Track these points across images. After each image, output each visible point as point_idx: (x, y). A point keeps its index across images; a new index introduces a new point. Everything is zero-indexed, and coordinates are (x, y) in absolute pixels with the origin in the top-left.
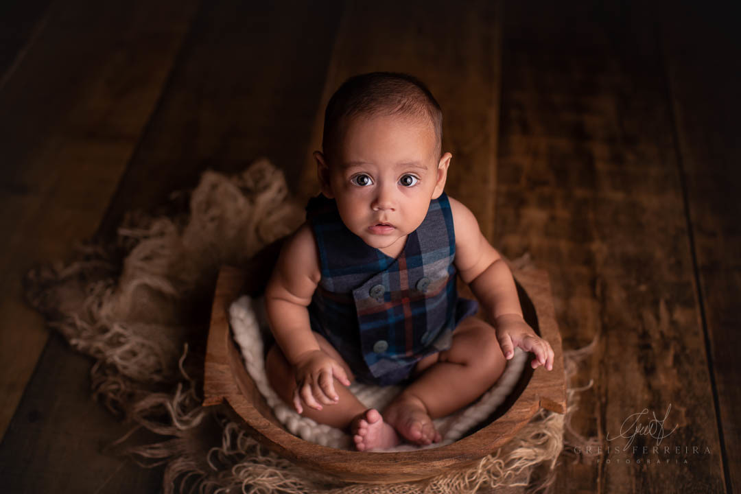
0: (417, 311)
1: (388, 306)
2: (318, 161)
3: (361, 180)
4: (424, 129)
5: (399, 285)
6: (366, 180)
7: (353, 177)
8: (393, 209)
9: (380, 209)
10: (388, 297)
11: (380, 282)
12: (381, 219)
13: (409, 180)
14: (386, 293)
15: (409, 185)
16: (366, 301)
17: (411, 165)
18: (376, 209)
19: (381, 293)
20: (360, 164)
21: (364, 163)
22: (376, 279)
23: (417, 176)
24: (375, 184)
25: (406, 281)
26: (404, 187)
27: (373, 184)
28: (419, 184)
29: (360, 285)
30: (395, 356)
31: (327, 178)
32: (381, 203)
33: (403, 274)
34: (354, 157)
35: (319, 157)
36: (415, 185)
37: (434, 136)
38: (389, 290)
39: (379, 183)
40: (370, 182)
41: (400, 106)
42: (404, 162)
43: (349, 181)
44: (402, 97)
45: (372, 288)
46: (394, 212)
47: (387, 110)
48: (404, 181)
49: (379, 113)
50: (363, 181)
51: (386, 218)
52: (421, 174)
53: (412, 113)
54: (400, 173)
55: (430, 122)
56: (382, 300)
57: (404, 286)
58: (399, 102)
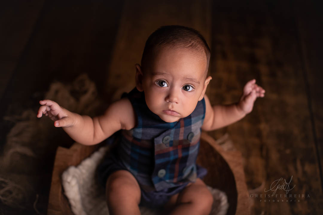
0: (185, 154)
1: (171, 149)
2: (137, 70)
3: (161, 83)
4: (202, 60)
5: (178, 137)
6: (164, 83)
7: (157, 81)
8: (177, 103)
9: (170, 101)
10: (171, 144)
11: (169, 135)
12: (170, 107)
13: (188, 88)
14: (171, 141)
15: (188, 90)
16: (160, 145)
17: (191, 80)
18: (168, 101)
19: (168, 141)
20: (163, 74)
21: (165, 74)
22: (167, 132)
23: (194, 87)
24: (169, 87)
25: (182, 135)
26: (185, 91)
27: (168, 86)
28: (194, 91)
29: (158, 136)
30: (168, 181)
31: (141, 79)
32: (171, 98)
33: (182, 130)
34: (160, 69)
35: (138, 67)
36: (191, 91)
37: (206, 65)
38: (172, 139)
39: (172, 86)
40: (166, 85)
41: (190, 44)
42: (188, 77)
43: (154, 83)
44: (192, 39)
45: (164, 137)
46: (177, 104)
47: (183, 45)
48: (185, 88)
49: (178, 46)
50: (163, 84)
51: (173, 107)
52: (196, 86)
53: (197, 49)
54: (184, 83)
55: (205, 56)
56: (168, 145)
57: (181, 137)
58: (190, 42)
